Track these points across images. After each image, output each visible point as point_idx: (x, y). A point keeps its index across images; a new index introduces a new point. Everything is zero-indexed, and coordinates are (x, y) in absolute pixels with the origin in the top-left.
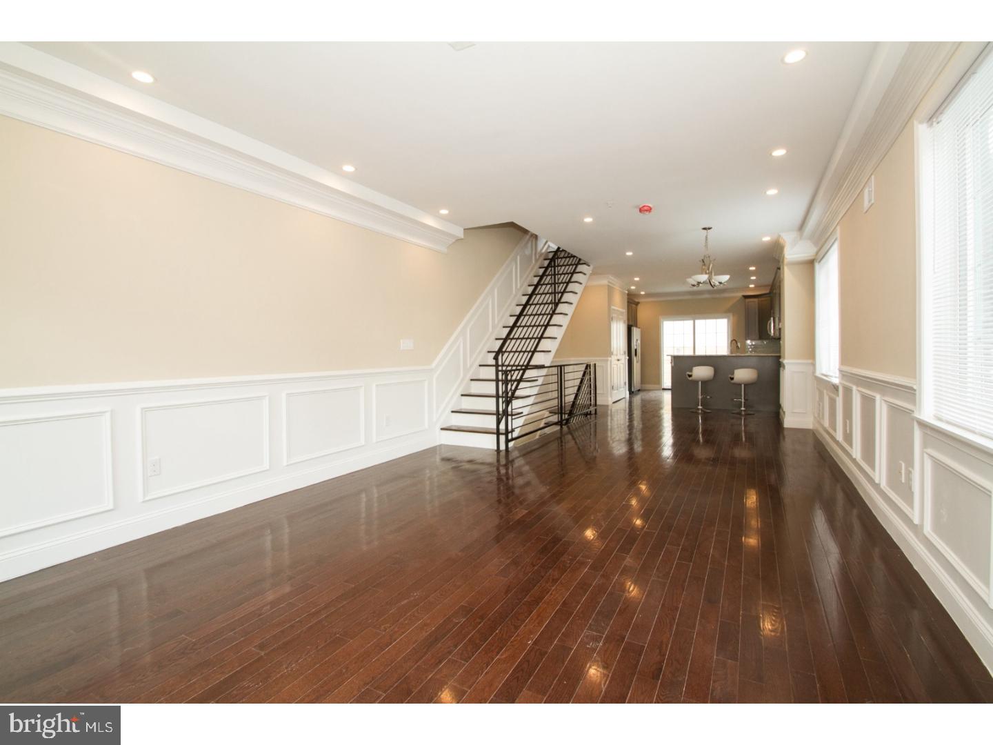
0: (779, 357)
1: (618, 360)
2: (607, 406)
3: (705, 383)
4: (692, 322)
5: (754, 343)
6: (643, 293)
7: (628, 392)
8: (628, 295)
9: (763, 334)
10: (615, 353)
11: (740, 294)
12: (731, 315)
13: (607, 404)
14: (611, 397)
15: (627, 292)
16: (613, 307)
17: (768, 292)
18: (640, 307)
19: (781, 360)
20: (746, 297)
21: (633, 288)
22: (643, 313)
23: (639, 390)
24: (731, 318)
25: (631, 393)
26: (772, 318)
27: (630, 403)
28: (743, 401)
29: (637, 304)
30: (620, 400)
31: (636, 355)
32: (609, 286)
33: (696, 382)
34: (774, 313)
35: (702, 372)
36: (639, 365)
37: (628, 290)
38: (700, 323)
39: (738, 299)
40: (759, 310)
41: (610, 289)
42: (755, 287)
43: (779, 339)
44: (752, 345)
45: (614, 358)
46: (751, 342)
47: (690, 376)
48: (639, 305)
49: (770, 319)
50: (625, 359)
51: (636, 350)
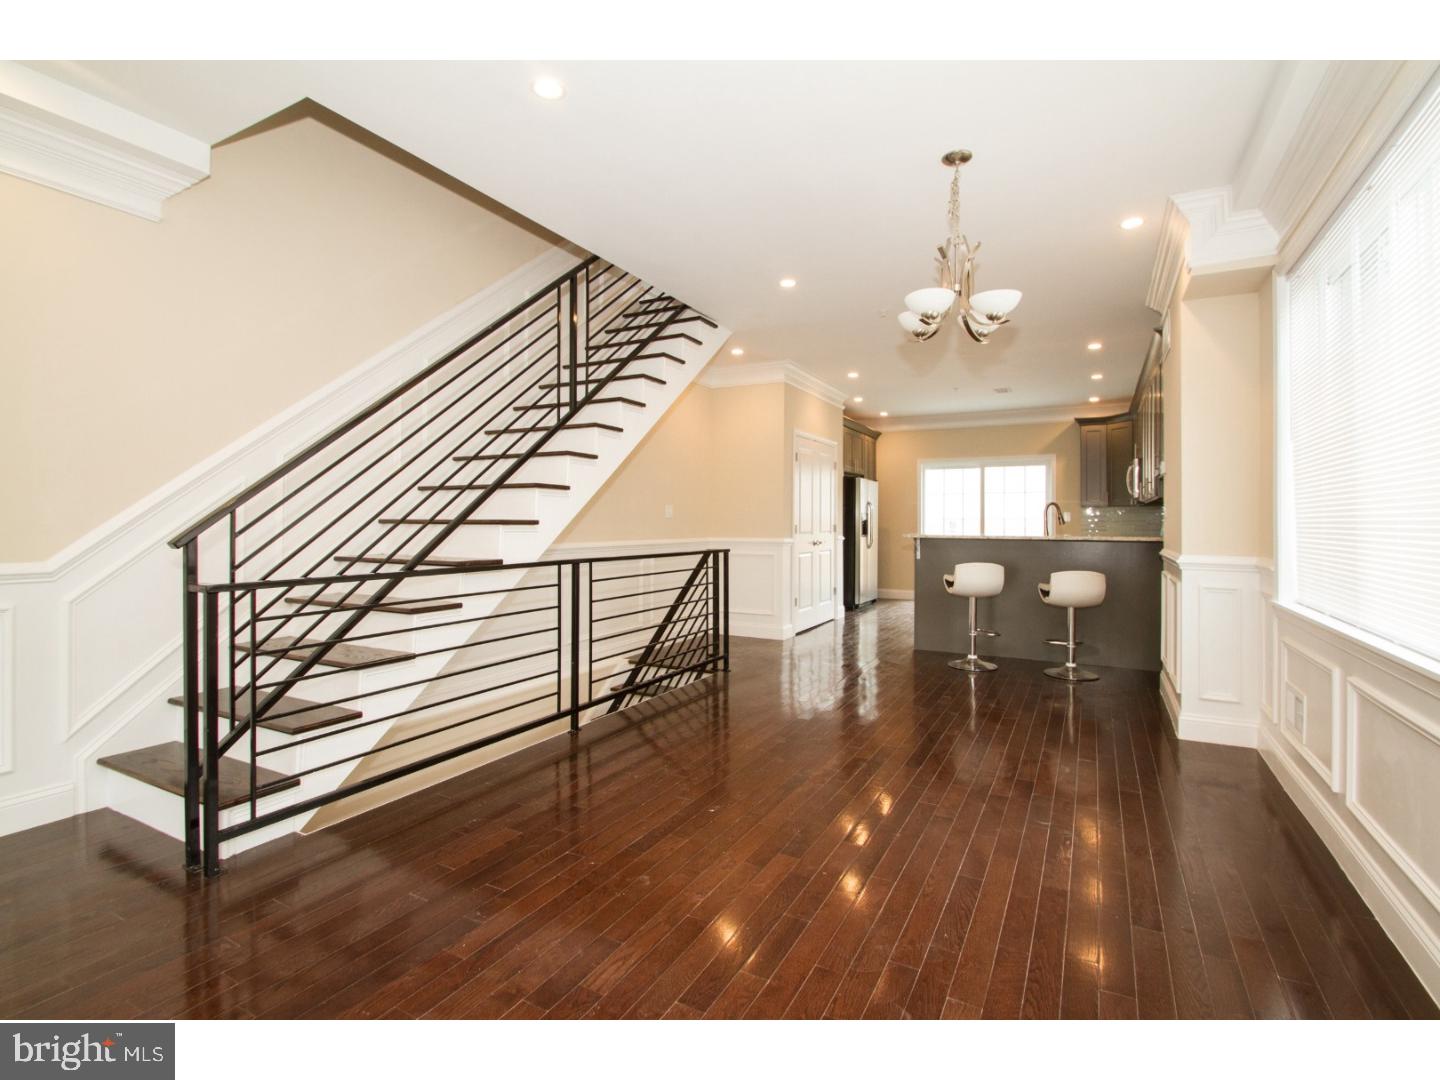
0: (1160, 545)
1: (815, 544)
2: (779, 644)
3: (987, 602)
4: (977, 471)
5: (1098, 513)
6: (884, 414)
7: (841, 608)
8: (846, 412)
9: (1115, 493)
10: (805, 527)
11: (1070, 418)
12: (1053, 458)
13: (779, 638)
14: (791, 620)
15: (843, 408)
16: (797, 431)
17: (1127, 410)
18: (881, 442)
19: (1164, 552)
20: (1082, 422)
21: (858, 400)
22: (889, 453)
23: (874, 601)
24: (1054, 463)
25: (851, 606)
26: (1136, 461)
27: (850, 629)
28: (1071, 646)
29: (876, 436)
30: (819, 625)
31: (865, 532)
32: (787, 385)
33: (965, 599)
34: (1140, 450)
35: (977, 578)
36: (874, 551)
37: (844, 404)
38: (994, 473)
39: (1065, 427)
40: (1107, 449)
41: (792, 396)
42: (1101, 402)
43: (1158, 503)
44: (1096, 516)
45: (801, 541)
46: (1094, 511)
47: (951, 584)
48: (880, 439)
49: (1132, 464)
50: (835, 542)
51: (865, 524)
